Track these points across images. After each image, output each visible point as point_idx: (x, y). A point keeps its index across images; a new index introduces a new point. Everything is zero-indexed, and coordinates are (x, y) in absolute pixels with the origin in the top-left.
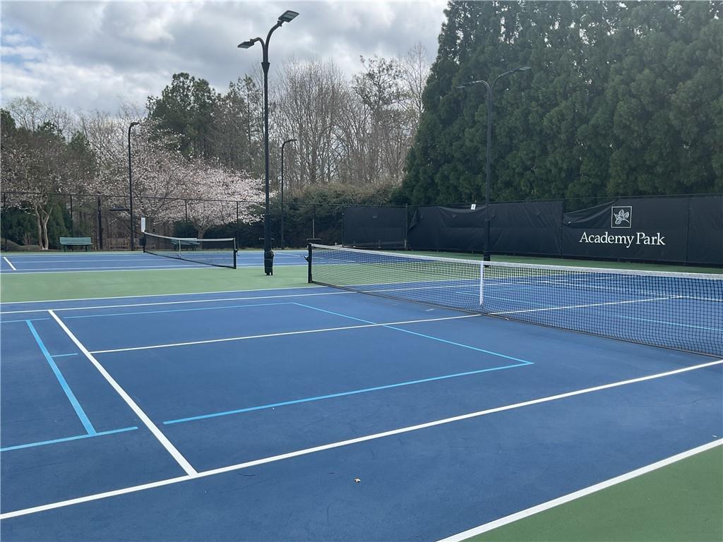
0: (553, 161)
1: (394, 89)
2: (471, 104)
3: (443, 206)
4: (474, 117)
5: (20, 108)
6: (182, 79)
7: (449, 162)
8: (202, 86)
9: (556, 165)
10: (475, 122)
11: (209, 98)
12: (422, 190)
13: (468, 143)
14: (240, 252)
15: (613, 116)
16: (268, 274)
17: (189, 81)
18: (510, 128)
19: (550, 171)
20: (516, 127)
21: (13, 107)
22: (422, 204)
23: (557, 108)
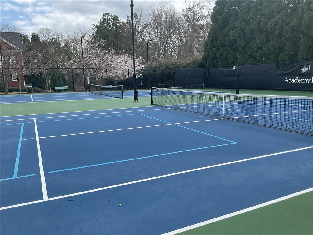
0: (272, 44)
1: (200, 14)
2: (233, 19)
3: (220, 67)
4: (235, 25)
5: (43, 32)
6: (107, 16)
7: (223, 46)
8: (116, 18)
9: (273, 46)
10: (235, 28)
11: (119, 23)
12: (211, 60)
13: (232, 38)
14: (125, 91)
15: (302, 21)
16: (136, 101)
17: (109, 16)
18: (252, 30)
19: (271, 49)
20: (254, 29)
21: (40, 32)
22: (211, 67)
23: (274, 19)
